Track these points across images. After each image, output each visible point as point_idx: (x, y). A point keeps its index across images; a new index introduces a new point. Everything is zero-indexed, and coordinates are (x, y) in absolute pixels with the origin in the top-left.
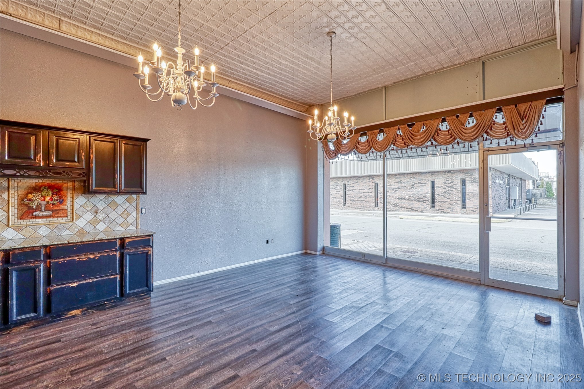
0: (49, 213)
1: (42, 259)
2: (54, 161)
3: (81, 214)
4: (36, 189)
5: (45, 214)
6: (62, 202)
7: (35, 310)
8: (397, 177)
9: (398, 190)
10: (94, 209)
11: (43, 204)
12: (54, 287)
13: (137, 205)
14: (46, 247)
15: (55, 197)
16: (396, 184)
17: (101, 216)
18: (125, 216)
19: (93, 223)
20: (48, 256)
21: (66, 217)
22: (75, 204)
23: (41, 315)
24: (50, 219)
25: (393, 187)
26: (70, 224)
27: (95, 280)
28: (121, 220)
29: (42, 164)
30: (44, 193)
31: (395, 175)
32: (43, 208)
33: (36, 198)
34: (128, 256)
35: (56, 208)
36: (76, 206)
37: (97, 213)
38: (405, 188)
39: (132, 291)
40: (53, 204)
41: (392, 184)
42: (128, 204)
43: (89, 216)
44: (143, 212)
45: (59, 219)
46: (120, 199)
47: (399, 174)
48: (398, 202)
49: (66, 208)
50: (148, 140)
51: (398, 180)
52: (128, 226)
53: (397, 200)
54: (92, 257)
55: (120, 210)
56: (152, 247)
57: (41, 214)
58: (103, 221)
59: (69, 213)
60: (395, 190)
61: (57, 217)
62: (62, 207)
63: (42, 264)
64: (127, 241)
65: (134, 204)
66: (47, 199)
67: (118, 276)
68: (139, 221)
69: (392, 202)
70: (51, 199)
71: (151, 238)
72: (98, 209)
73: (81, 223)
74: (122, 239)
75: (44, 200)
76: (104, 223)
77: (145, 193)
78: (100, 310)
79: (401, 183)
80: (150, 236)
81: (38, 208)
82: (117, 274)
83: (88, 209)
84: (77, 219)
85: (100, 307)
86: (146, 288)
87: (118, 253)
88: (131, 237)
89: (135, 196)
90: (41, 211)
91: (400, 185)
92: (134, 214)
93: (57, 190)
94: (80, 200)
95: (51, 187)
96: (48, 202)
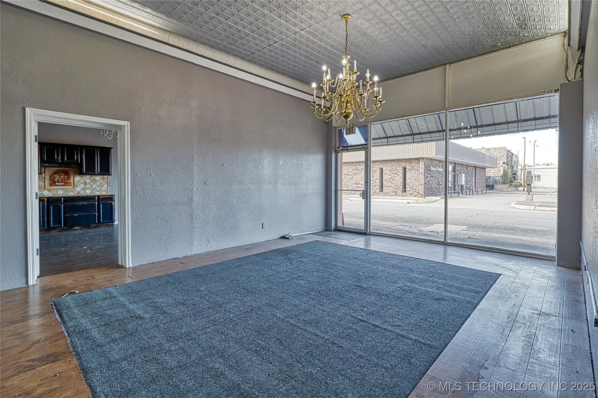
0: (63, 184)
1: (62, 202)
2: (66, 160)
3: (78, 185)
4: (56, 173)
5: (61, 184)
6: (69, 179)
7: (60, 223)
8: (354, 164)
9: (355, 176)
10: (84, 183)
11: (60, 179)
12: (67, 215)
13: (107, 181)
14: (64, 197)
15: (66, 176)
16: (353, 171)
17: (88, 186)
18: (101, 187)
19: (84, 189)
20: (64, 201)
21: (71, 186)
22: (75, 180)
23: (63, 226)
24: (63, 187)
25: (351, 173)
26: (73, 189)
27: (86, 214)
28: (98, 188)
29: (60, 161)
30: (60, 174)
31: (353, 163)
32: (60, 181)
33: (57, 177)
34: (101, 204)
35: (66, 181)
36: (76, 181)
37: (86, 184)
38: (360, 174)
39: (104, 221)
40: (65, 180)
41: (350, 171)
42: (102, 181)
43: (82, 186)
44: (111, 184)
45: (68, 187)
46: (98, 178)
47: (356, 162)
48: (354, 187)
49: (71, 181)
50: (112, 148)
51: (355, 167)
52: (102, 192)
53: (354, 185)
54: (84, 203)
55: (98, 183)
56: (114, 201)
57: (59, 184)
58: (89, 188)
59: (72, 184)
60: (352, 176)
61: (67, 186)
62: (69, 181)
63: (62, 205)
64: (101, 197)
65: (106, 180)
66: (62, 177)
67: (97, 213)
68: (109, 189)
69: (350, 187)
70: (64, 177)
71: (113, 196)
72: (87, 183)
73: (78, 189)
74: (99, 196)
75: (60, 178)
76: (90, 189)
77: (111, 175)
78: (88, 228)
79: (357, 170)
80: (112, 195)
81: (58, 181)
82: (96, 212)
83: (82, 182)
84: (76, 187)
85: (89, 227)
86: (110, 221)
87: (96, 203)
88: (103, 196)
89: (106, 176)
90: (59, 182)
91: (356, 172)
92: (106, 186)
93: (67, 173)
94: (78, 178)
95: (63, 171)
96: (62, 179)
